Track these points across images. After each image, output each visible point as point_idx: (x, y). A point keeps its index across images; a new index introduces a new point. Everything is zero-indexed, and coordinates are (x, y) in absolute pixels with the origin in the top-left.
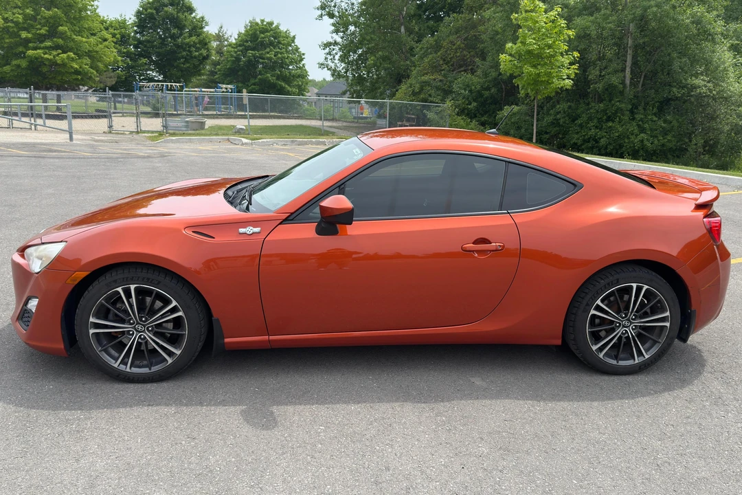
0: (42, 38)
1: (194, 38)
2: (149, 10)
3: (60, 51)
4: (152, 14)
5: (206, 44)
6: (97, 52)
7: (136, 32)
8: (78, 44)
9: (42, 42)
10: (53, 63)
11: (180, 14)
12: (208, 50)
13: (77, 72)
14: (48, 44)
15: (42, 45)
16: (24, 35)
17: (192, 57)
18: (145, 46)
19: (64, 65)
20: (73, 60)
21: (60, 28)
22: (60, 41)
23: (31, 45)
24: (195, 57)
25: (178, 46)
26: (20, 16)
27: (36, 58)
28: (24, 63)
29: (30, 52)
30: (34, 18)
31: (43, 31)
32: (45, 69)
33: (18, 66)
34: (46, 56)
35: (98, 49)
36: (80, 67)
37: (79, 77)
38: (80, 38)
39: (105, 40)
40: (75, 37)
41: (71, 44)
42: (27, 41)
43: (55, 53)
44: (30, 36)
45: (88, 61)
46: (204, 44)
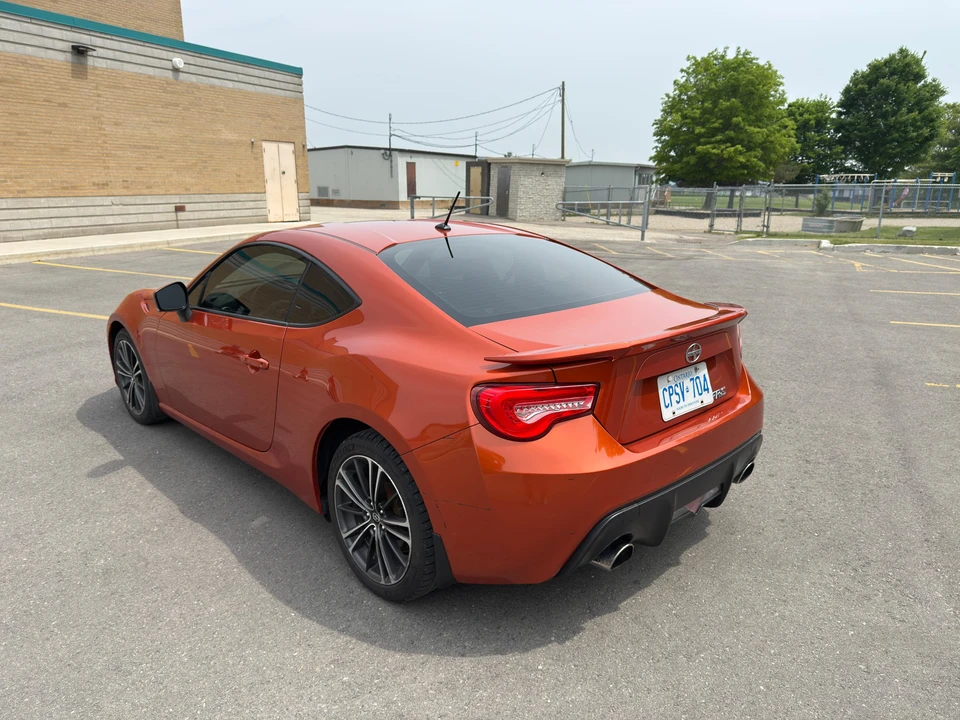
0: (714, 132)
1: (915, 114)
2: (860, 86)
3: (729, 144)
4: (862, 90)
5: (932, 120)
6: (772, 142)
7: (840, 113)
8: (750, 135)
9: (713, 136)
10: (720, 160)
11: (902, 86)
12: (933, 128)
13: (743, 166)
14: (719, 137)
15: (713, 139)
16: (698, 130)
17: (906, 140)
18: (847, 130)
19: (730, 159)
20: (741, 153)
21: (735, 119)
22: (731, 133)
23: (702, 140)
24: (911, 139)
25: (890, 128)
26: (698, 111)
27: (706, 154)
28: (692, 160)
29: (699, 148)
30: (710, 112)
31: (716, 125)
32: (712, 165)
33: (688, 163)
34: (714, 151)
35: (772, 139)
36: (748, 161)
37: (746, 172)
38: (752, 128)
39: (786, 127)
40: (747, 127)
41: (741, 136)
42: (701, 135)
43: (723, 147)
44: (703, 130)
45: (759, 152)
46: (930, 121)
